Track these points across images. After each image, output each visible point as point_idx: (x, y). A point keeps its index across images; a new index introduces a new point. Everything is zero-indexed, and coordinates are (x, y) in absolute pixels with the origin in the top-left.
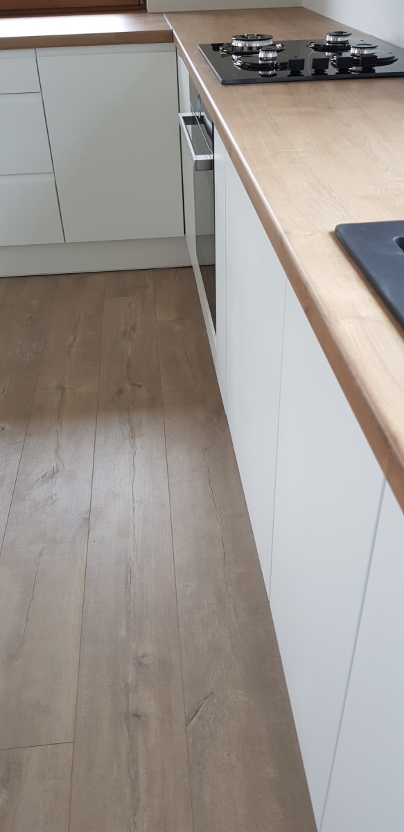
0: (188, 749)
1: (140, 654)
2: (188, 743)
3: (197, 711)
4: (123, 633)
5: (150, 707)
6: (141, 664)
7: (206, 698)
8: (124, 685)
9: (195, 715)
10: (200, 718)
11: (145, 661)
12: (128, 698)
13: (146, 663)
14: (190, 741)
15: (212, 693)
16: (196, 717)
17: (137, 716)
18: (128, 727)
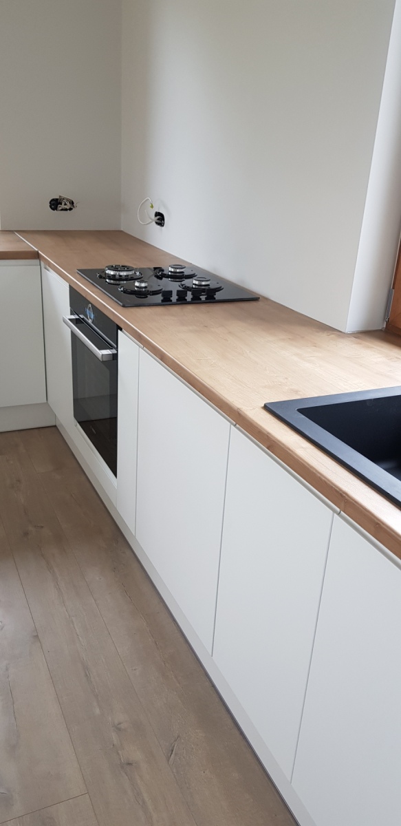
0: (175, 776)
1: (116, 722)
2: (173, 772)
3: (172, 751)
4: (97, 711)
5: (137, 755)
6: (119, 729)
7: (176, 741)
8: (112, 746)
9: (172, 753)
10: (176, 754)
11: (122, 726)
12: (118, 754)
13: (123, 728)
14: (175, 771)
15: (178, 737)
16: (173, 755)
17: (129, 764)
18: (126, 773)
